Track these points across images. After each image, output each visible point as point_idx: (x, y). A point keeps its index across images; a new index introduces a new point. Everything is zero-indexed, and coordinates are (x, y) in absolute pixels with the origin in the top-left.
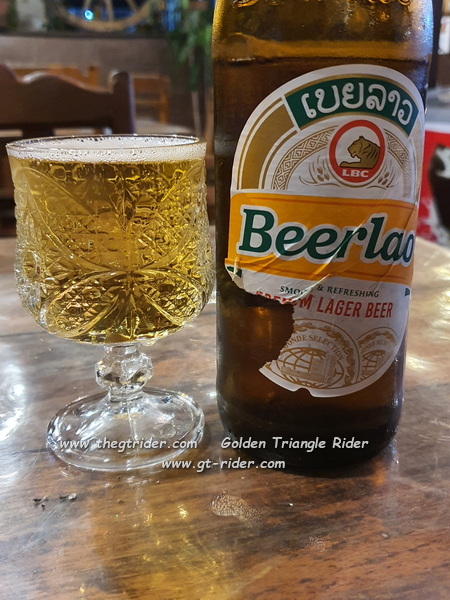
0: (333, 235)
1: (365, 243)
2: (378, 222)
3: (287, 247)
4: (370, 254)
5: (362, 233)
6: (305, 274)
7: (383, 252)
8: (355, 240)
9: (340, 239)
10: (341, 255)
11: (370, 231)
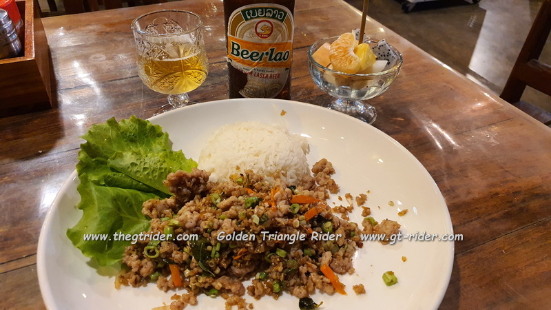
0: (258, 54)
1: (268, 56)
2: (272, 50)
3: (244, 56)
4: (270, 59)
5: (267, 54)
6: (250, 65)
7: (275, 59)
8: (265, 56)
9: (260, 55)
10: (260, 60)
11: (270, 53)
